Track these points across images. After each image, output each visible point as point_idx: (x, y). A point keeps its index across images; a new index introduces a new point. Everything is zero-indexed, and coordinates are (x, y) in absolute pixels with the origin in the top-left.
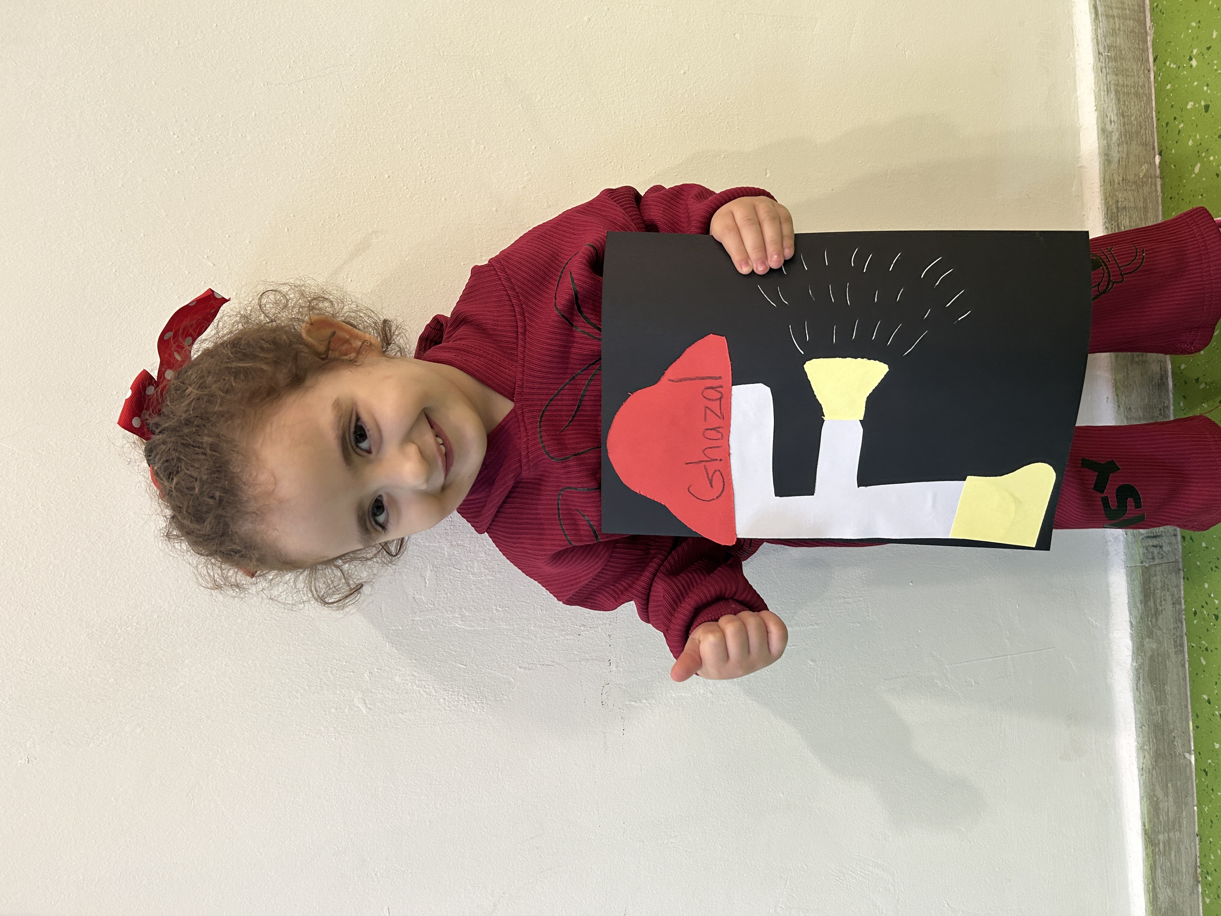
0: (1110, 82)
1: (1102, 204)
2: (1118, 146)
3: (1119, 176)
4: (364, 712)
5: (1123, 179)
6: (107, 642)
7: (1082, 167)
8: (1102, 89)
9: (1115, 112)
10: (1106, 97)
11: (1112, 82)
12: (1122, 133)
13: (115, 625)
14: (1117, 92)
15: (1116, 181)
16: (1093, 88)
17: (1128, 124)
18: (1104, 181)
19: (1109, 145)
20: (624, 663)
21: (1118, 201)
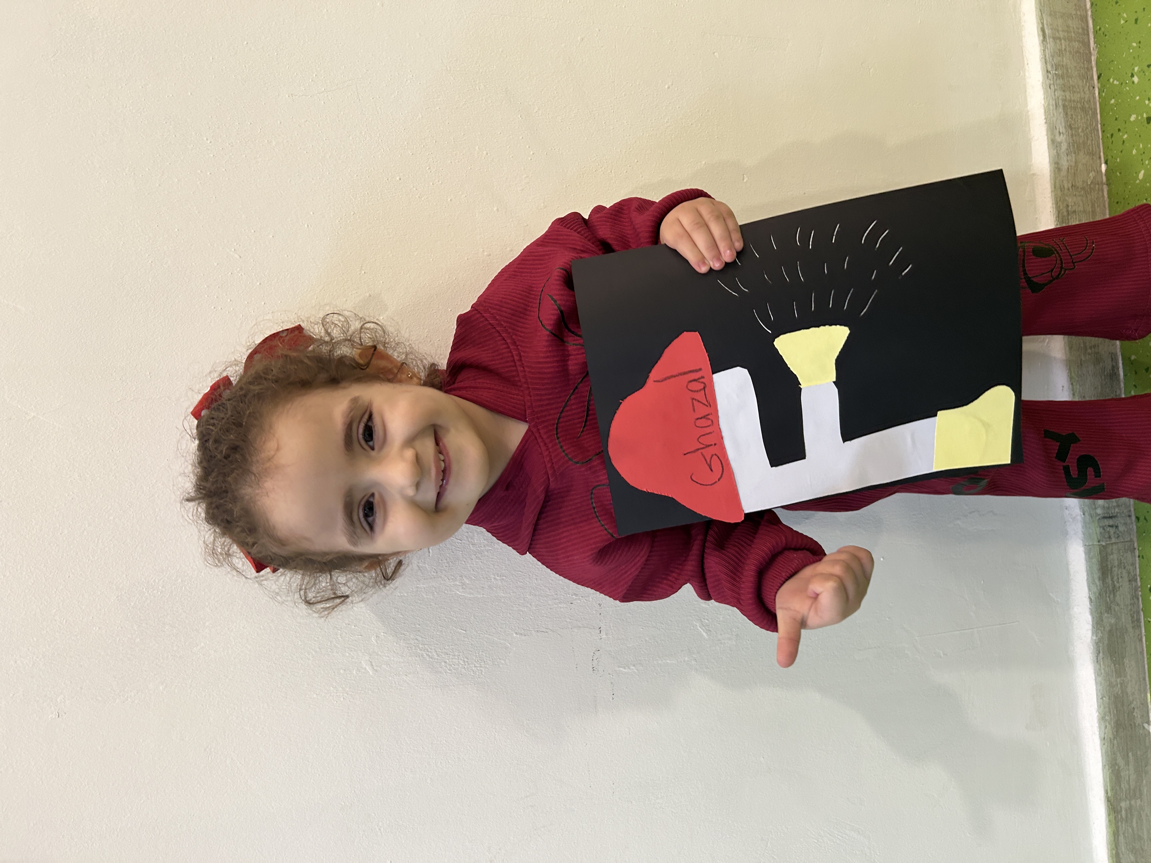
0: (1058, 98)
1: (1053, 208)
2: (1067, 155)
3: (1068, 182)
4: (371, 673)
5: (1072, 185)
6: (134, 604)
7: (1034, 175)
8: (1051, 103)
9: (1063, 124)
10: (1055, 111)
11: (1060, 98)
12: (1071, 144)
13: (143, 589)
14: (1064, 106)
15: (1066, 187)
16: (1043, 102)
17: (1075, 136)
18: (1055, 187)
19: (1058, 155)
20: (613, 631)
21: (1068, 206)
